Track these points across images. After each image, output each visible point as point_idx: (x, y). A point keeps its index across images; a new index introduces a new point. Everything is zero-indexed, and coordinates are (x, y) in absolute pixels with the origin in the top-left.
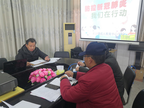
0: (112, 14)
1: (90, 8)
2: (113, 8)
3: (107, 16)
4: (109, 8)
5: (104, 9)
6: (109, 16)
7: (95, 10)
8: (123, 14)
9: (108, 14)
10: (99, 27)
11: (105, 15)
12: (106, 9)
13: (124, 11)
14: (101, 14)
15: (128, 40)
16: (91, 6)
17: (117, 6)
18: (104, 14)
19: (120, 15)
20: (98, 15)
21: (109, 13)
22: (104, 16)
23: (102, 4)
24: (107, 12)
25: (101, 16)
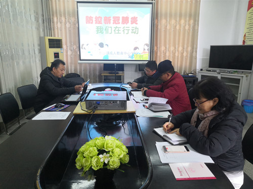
0: (124, 31)
1: (94, 19)
2: (124, 24)
3: (117, 32)
4: (119, 23)
5: (113, 23)
6: (120, 32)
7: (101, 23)
8: (135, 31)
9: (118, 30)
10: (107, 45)
11: (115, 31)
12: (116, 23)
13: (136, 28)
14: (110, 29)
15: (142, 59)
16: (94, 17)
17: (128, 22)
18: (113, 29)
19: (132, 33)
20: (106, 30)
21: (120, 29)
22: (113, 32)
23: (110, 17)
24: (117, 27)
25: (110, 31)
